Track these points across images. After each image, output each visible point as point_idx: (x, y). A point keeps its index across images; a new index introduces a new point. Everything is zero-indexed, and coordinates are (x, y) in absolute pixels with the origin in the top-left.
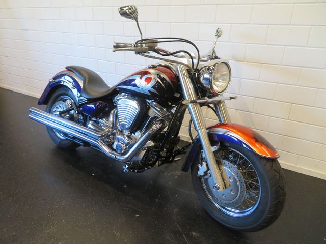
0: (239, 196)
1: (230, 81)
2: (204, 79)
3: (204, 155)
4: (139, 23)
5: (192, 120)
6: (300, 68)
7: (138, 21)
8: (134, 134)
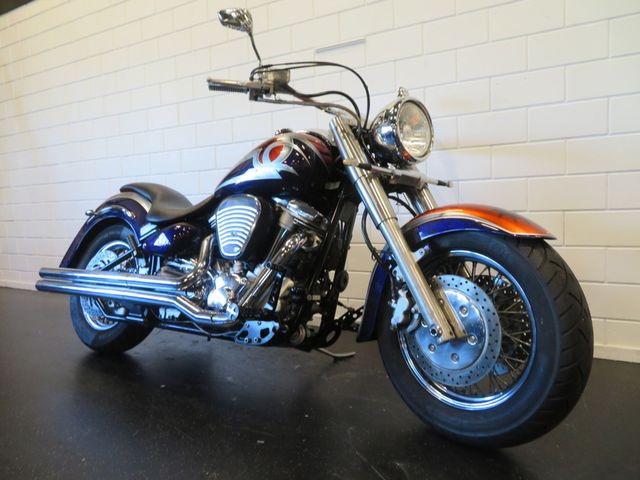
0: (489, 344)
1: (432, 136)
2: (383, 136)
3: (399, 276)
4: (254, 37)
5: (367, 211)
6: (563, 141)
7: (253, 33)
8: (252, 271)
